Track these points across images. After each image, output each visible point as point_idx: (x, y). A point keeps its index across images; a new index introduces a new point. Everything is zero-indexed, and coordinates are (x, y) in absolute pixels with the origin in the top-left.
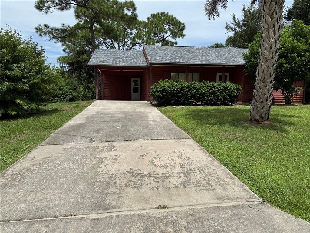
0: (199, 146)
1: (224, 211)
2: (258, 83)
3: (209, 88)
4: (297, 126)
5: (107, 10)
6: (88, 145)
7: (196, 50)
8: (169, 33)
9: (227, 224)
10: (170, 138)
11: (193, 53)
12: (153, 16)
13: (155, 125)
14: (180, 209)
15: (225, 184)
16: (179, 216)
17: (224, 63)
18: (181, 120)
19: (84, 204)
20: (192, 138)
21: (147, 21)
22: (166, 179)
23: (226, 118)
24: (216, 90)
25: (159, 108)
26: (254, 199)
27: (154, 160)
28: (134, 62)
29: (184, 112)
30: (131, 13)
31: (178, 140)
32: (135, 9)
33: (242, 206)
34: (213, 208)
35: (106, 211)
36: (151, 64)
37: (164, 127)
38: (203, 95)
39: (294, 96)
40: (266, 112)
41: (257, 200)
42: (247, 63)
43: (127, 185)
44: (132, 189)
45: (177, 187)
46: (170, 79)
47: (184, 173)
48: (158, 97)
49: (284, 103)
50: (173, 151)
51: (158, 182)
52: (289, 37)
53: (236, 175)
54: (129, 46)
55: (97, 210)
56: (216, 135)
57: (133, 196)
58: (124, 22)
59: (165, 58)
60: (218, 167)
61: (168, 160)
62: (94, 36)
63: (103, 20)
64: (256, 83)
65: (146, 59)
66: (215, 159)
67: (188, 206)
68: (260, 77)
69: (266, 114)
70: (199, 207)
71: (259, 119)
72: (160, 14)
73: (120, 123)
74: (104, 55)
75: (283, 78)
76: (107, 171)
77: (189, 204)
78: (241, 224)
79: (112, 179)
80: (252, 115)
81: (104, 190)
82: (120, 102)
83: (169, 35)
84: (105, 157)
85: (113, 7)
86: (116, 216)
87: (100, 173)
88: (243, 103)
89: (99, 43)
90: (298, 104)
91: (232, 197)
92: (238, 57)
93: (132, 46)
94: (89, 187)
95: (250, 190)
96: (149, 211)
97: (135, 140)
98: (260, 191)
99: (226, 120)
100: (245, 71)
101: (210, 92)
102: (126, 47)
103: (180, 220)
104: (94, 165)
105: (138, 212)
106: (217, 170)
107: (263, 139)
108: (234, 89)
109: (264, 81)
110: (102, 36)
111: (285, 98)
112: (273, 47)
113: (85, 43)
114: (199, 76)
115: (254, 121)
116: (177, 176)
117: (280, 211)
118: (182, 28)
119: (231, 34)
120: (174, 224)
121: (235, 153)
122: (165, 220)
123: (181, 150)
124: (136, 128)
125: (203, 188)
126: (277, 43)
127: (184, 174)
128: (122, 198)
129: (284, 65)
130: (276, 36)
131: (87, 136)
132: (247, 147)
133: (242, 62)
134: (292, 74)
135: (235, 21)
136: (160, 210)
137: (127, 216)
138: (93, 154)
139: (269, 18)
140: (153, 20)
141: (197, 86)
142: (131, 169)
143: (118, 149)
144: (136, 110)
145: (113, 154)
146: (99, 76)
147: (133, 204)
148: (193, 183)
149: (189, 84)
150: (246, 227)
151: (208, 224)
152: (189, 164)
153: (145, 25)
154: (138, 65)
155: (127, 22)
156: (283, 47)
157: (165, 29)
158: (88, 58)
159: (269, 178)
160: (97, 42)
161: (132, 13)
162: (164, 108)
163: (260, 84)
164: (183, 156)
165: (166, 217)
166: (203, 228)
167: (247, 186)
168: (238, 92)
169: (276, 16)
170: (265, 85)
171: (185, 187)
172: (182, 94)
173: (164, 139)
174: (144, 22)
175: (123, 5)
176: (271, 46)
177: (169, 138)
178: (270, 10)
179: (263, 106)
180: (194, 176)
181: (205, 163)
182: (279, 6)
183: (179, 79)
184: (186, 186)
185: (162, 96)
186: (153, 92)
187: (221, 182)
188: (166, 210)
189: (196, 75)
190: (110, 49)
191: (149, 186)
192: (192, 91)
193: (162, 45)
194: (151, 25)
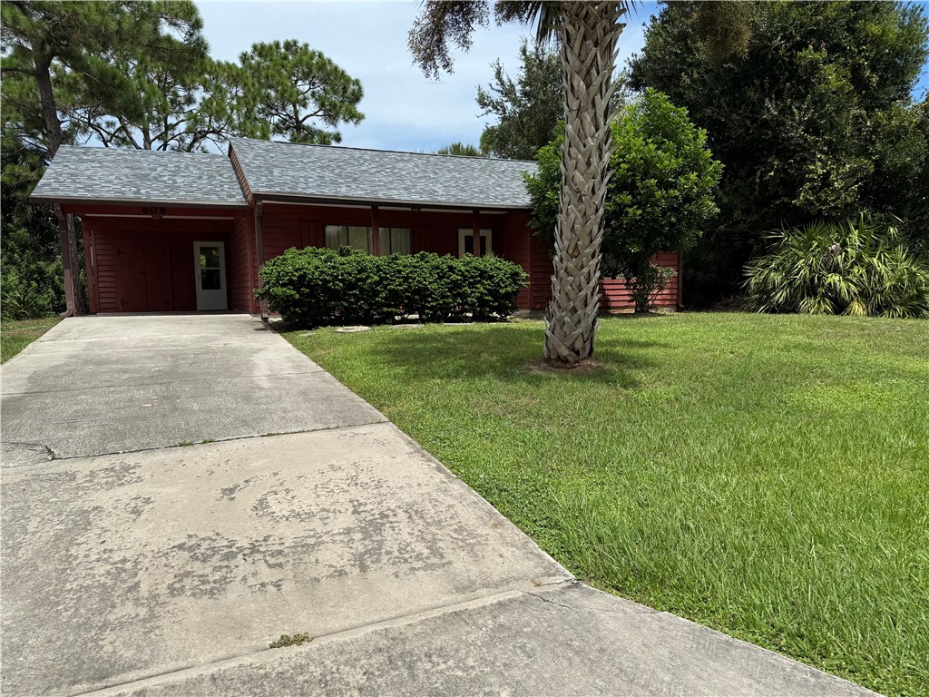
0: (410, 443)
1: (474, 623)
2: (561, 260)
3: (438, 273)
4: (660, 368)
5: (98, 18)
6: (34, 472)
7: (398, 161)
8: (312, 107)
9: (481, 658)
10: (326, 427)
11: (388, 170)
12: (261, 50)
13: (275, 388)
14: (348, 637)
15: (480, 543)
16: (342, 659)
17: (475, 202)
18: (360, 370)
19: (18, 673)
20: (392, 419)
21: (239, 65)
22: (307, 555)
23: (485, 356)
24: (459, 278)
25: (291, 334)
26: (554, 575)
27: (269, 499)
28: (199, 189)
29: (368, 345)
30: (183, 35)
31: (349, 432)
32: (197, 25)
33: (522, 599)
34: (444, 618)
35: (98, 685)
36: (257, 197)
37: (304, 393)
38: (423, 293)
39: (655, 292)
40: (586, 336)
41: (562, 579)
42: (536, 203)
43: (175, 589)
44: (192, 599)
45: (341, 573)
46: (323, 245)
47: (362, 528)
48: (285, 302)
49: (633, 311)
50: (332, 466)
51: (280, 565)
52: (636, 134)
53: (509, 516)
54: (182, 140)
55: (64, 686)
56: (459, 406)
57: (196, 622)
58: (164, 61)
59: (302, 180)
60: (461, 498)
61: (314, 496)
62: (54, 103)
63: (84, 51)
64: (556, 258)
65: (240, 183)
66: (455, 476)
67: (372, 623)
68: (566, 243)
69: (585, 342)
70: (402, 623)
71: (569, 355)
72: (282, 45)
73: (154, 391)
74: (94, 165)
75: (626, 243)
76: (105, 552)
77: (376, 618)
78: (519, 651)
79: (123, 575)
80: (551, 347)
81: (93, 614)
82: (156, 320)
83: (315, 113)
84: (97, 507)
85: (122, 13)
86: (135, 693)
87: (78, 561)
88: (530, 313)
89: (75, 125)
90: (665, 311)
91: (496, 578)
92: (513, 186)
93: (195, 141)
94: (36, 612)
95: (544, 553)
96: (247, 661)
97: (205, 442)
98: (569, 552)
99: (485, 362)
100: (532, 224)
101: (442, 285)
102: (173, 143)
103: (347, 669)
104: (58, 537)
105: (214, 670)
106: (459, 507)
107: (580, 409)
108: (505, 274)
109: (575, 253)
110: (82, 104)
111: (634, 297)
112: (594, 160)
113: (20, 124)
114: (409, 238)
115: (558, 363)
116: (342, 541)
117: (618, 598)
118: (353, 93)
119: (494, 120)
120: (326, 685)
121: (508, 453)
122: (301, 678)
123: (357, 460)
124: (212, 402)
125: (417, 565)
126: (604, 152)
127: (364, 531)
128: (157, 631)
129: (628, 209)
130: (601, 133)
131: (33, 440)
132: (539, 434)
133: (524, 200)
134: (646, 232)
135: (502, 84)
136: (286, 651)
137: (173, 687)
138: (54, 500)
139: (582, 83)
140: (259, 64)
141: (404, 266)
142: (190, 536)
143: (147, 477)
144: (213, 345)
145: (125, 493)
146: (79, 236)
147: (194, 645)
148: (388, 553)
149: (381, 260)
150: (531, 657)
151: (428, 666)
152: (378, 499)
153: (234, 76)
154: (214, 200)
155: (170, 61)
156: (624, 162)
157: (298, 93)
158: (33, 175)
159: (591, 512)
160: (68, 123)
161: (188, 37)
162: (307, 335)
163: (568, 261)
164: (363, 478)
165: (301, 669)
166: (415, 680)
167: (537, 543)
168: (516, 284)
169: (596, 81)
170: (580, 264)
171: (364, 568)
172: (362, 290)
173: (303, 432)
174: (230, 67)
175: (154, 8)
176: (589, 158)
177: (320, 426)
178: (583, 62)
179: (576, 320)
180: (392, 532)
181: (425, 490)
182: (604, 52)
183: (349, 247)
184: (368, 566)
185: (297, 296)
186: (267, 287)
187: (468, 542)
188: (305, 647)
189: (401, 236)
190: (115, 147)
191: (251, 581)
192: (391, 280)
193: (294, 141)
194: (253, 77)
